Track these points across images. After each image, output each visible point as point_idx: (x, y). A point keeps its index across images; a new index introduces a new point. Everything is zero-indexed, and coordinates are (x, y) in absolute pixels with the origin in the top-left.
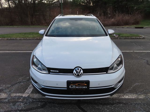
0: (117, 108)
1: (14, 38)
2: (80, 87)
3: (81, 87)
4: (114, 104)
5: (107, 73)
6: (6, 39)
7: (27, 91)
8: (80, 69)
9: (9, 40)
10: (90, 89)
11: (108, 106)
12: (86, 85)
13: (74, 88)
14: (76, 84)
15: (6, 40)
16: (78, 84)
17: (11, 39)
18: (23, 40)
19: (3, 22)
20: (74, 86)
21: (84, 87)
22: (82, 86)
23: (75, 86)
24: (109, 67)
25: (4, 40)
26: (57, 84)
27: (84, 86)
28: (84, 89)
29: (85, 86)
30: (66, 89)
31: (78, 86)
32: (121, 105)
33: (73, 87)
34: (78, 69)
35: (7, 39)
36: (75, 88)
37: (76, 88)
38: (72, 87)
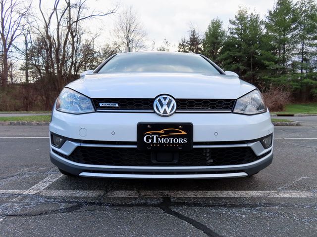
0: (267, 213)
1: (26, 122)
2: (170, 140)
3: (173, 140)
4: (257, 206)
5: (232, 112)
6: (7, 123)
7: (35, 186)
8: (169, 97)
9: (15, 125)
10: (194, 147)
11: (244, 209)
12: (183, 133)
13: (155, 142)
14: (161, 132)
15: (9, 125)
16: (166, 132)
17: (19, 124)
18: (45, 125)
19: (8, 105)
20: (155, 136)
21: (180, 141)
22: (174, 137)
23: (157, 137)
24: (236, 100)
25: (3, 125)
26: (113, 133)
27: (179, 137)
28: (179, 146)
29: (182, 137)
30: (135, 147)
31: (164, 137)
32: (277, 207)
33: (153, 138)
34: (165, 99)
35: (11, 124)
36: (156, 144)
37: (161, 144)
38: (150, 138)
